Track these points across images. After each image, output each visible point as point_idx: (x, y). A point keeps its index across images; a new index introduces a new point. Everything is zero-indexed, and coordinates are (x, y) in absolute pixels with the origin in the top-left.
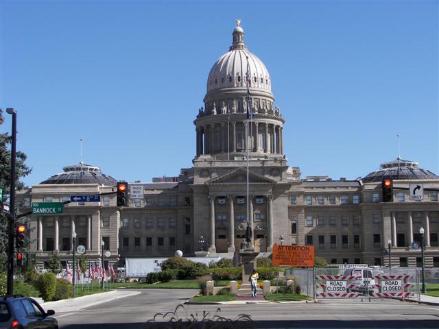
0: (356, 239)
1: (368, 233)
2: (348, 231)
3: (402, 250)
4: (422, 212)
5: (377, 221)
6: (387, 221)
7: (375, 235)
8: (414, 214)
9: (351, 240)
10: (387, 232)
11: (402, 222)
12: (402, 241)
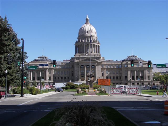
0: (120, 78)
1: (124, 76)
2: (118, 75)
3: (133, 81)
4: (138, 70)
5: (126, 72)
6: (129, 73)
7: (125, 77)
8: (136, 70)
9: (119, 78)
10: (129, 76)
11: (133, 73)
12: (133, 78)
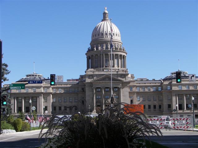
0: (160, 107)
1: (165, 104)
2: (157, 103)
3: (181, 111)
4: (190, 94)
5: (170, 98)
6: (174, 98)
7: (168, 105)
8: (186, 95)
9: (157, 107)
10: (174, 103)
11: (181, 99)
12: (181, 107)
